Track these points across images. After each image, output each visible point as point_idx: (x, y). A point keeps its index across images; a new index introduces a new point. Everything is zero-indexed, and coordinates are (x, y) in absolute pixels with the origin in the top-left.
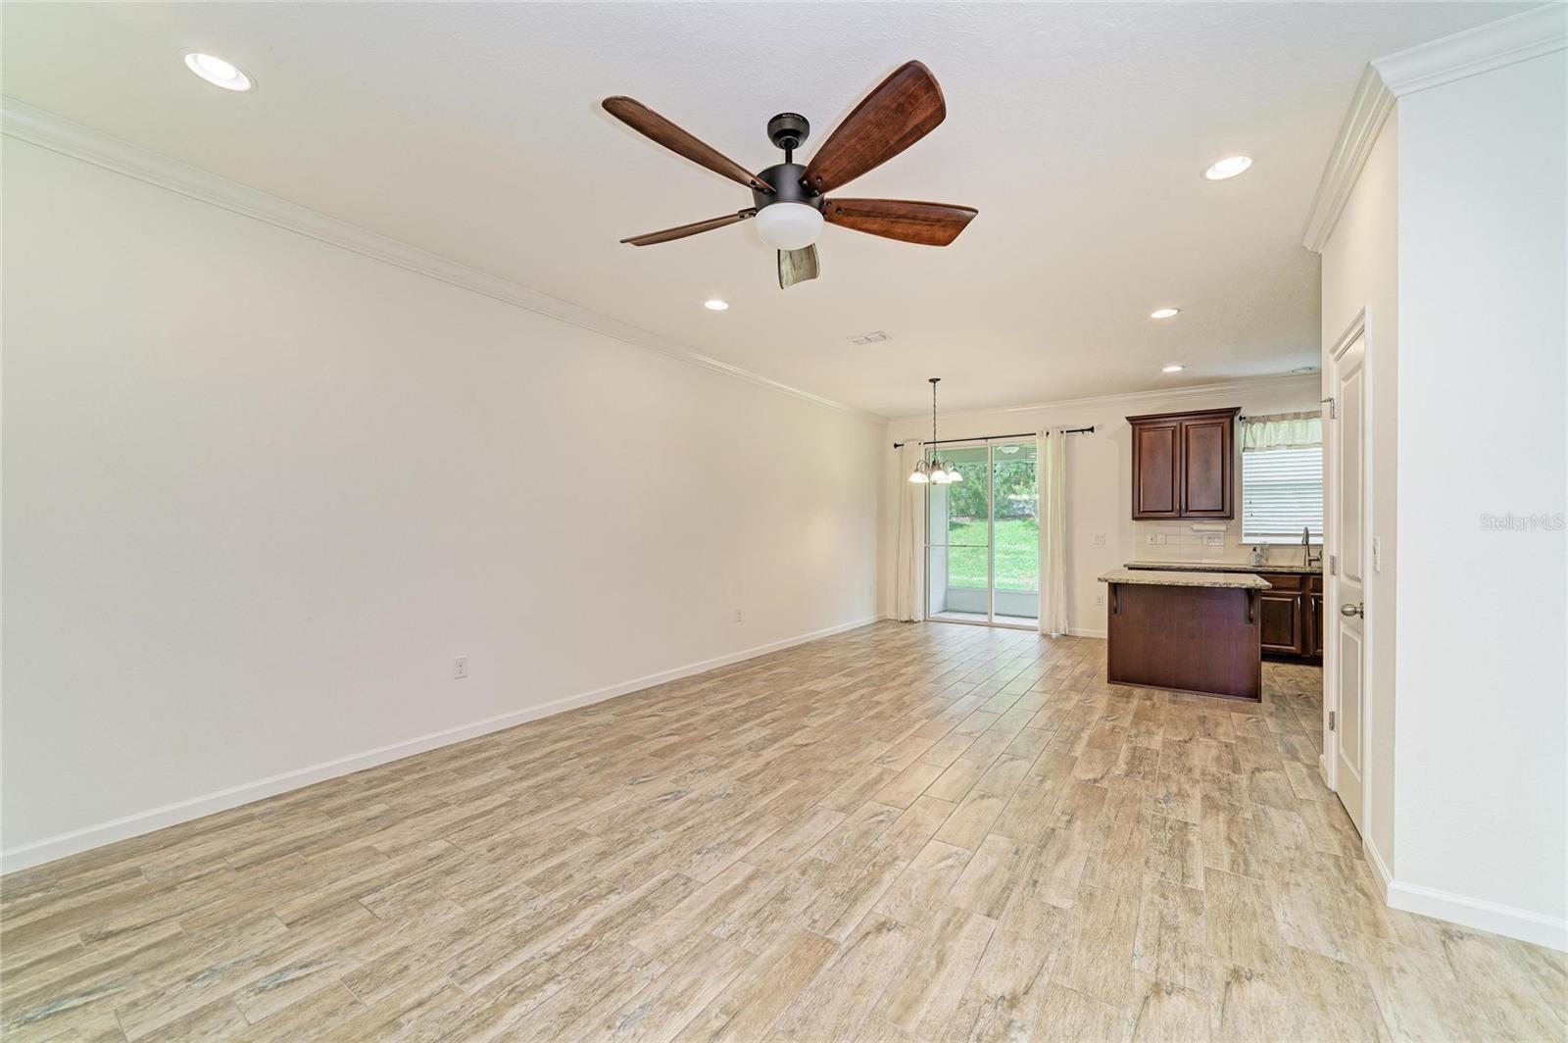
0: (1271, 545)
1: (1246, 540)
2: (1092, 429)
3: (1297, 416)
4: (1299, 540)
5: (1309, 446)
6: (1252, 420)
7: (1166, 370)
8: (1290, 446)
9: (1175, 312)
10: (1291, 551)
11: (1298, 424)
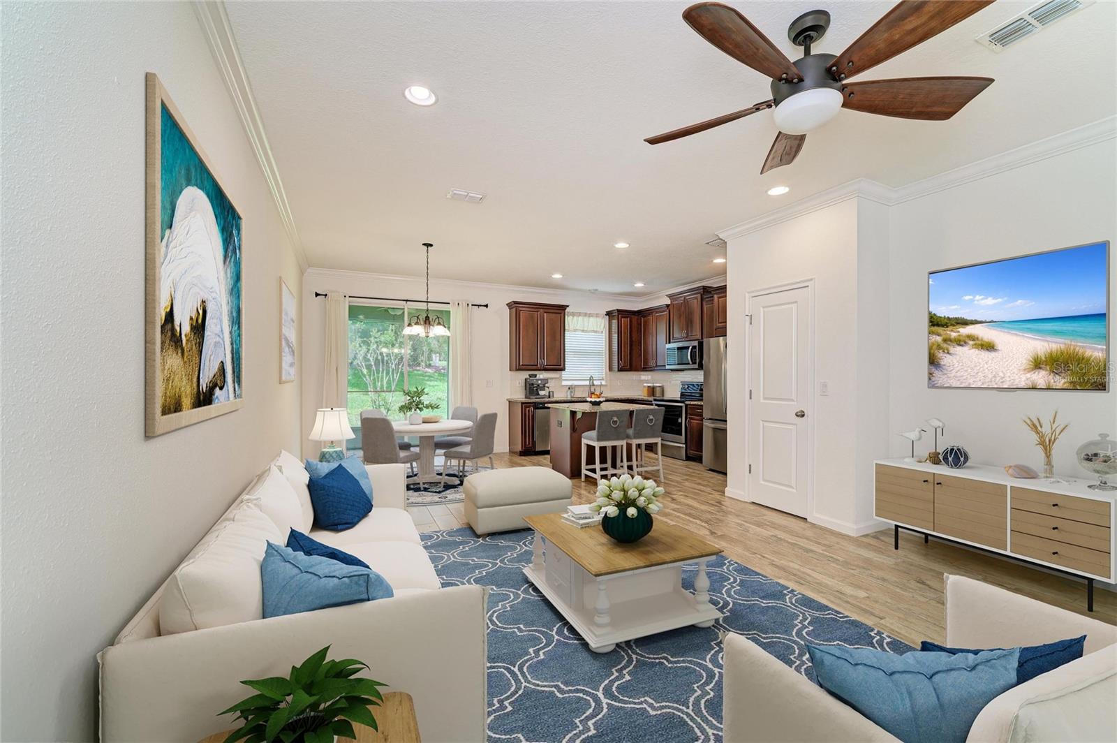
0: (576, 386)
1: (564, 383)
2: (486, 306)
3: (585, 315)
4: (587, 383)
5: (589, 332)
6: (573, 314)
7: (554, 276)
8: (583, 331)
9: (628, 245)
10: (582, 389)
11: (586, 319)
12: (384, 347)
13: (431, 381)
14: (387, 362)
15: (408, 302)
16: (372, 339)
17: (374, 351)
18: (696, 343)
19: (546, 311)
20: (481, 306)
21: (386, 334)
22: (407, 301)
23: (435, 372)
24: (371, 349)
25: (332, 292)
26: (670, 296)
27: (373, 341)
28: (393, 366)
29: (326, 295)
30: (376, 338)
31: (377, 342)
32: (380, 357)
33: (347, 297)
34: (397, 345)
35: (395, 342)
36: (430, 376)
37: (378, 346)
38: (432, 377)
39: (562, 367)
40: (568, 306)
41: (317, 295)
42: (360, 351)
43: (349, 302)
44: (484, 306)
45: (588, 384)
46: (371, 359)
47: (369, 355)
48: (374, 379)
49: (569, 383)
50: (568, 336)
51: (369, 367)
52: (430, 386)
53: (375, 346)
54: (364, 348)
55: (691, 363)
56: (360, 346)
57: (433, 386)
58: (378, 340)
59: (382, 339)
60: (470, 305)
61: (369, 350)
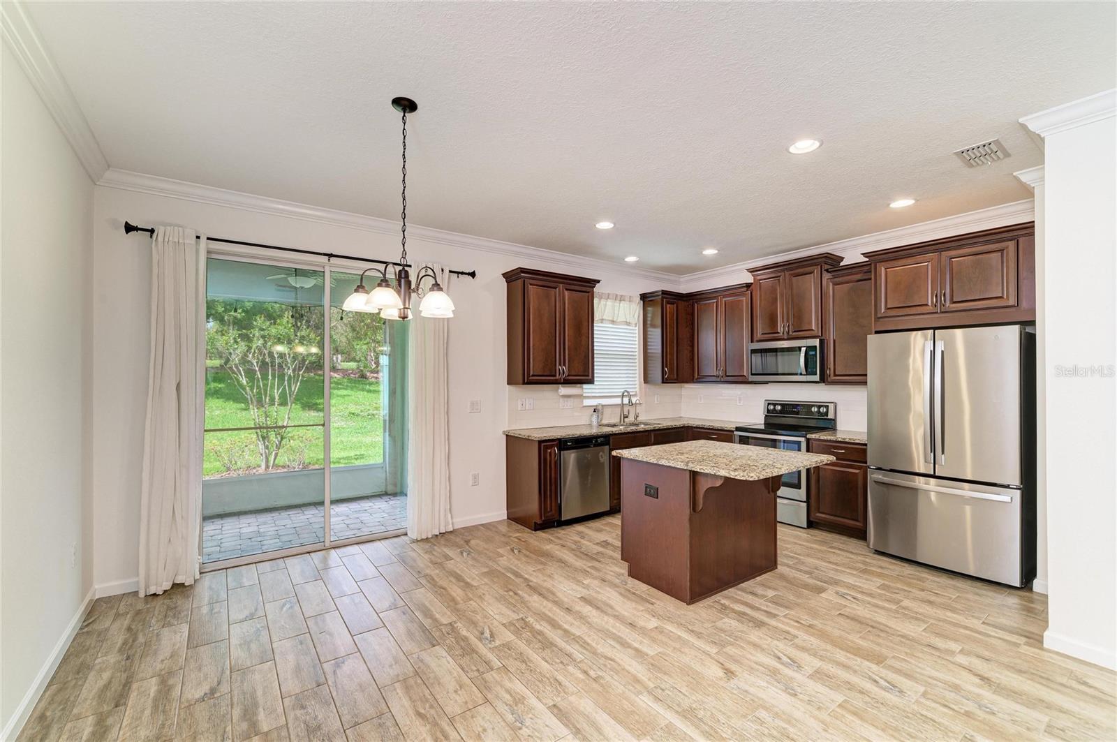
12: (274, 343)
13: (338, 389)
14: (280, 366)
15: (332, 259)
16: (257, 333)
17: (259, 350)
18: (816, 342)
19: (568, 287)
20: (462, 273)
21: (279, 324)
22: (330, 255)
23: (344, 377)
24: (254, 346)
25: (165, 225)
26: (751, 271)
27: (257, 334)
28: (290, 372)
29: (152, 231)
30: (263, 330)
31: (263, 337)
32: (268, 360)
33: (203, 239)
34: (297, 341)
35: (292, 337)
36: (337, 383)
37: (265, 342)
38: (341, 384)
39: (590, 377)
40: (598, 281)
41: (129, 228)
42: (235, 349)
43: (209, 252)
44: (469, 274)
45: (620, 402)
46: (254, 362)
47: (251, 356)
48: (259, 393)
49: (594, 402)
50: (598, 328)
51: (250, 373)
52: (338, 396)
53: (261, 342)
54: (242, 346)
55: (804, 372)
56: (236, 342)
57: (343, 396)
58: (266, 333)
59: (273, 331)
60: (446, 271)
61: (250, 348)
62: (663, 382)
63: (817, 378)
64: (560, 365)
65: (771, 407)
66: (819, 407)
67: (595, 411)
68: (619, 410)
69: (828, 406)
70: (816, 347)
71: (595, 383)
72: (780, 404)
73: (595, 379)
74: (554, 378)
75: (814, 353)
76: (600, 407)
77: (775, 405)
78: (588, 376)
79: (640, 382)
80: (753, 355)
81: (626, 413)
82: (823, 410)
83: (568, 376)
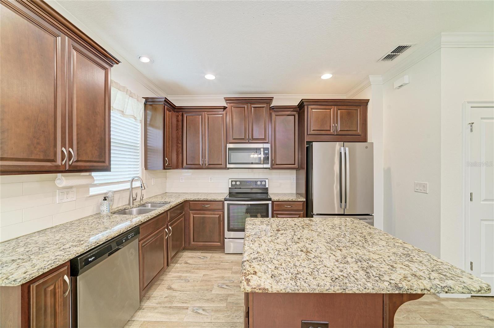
4: (127, 186)
39: (106, 164)
62: (164, 169)
63: (269, 166)
64: (63, 145)
65: (234, 183)
66: (261, 182)
67: (105, 199)
68: (128, 193)
69: (266, 181)
70: (269, 148)
71: (112, 170)
72: (239, 181)
73: (112, 166)
74: (54, 164)
75: (267, 152)
76: (110, 195)
77: (236, 182)
78: (104, 162)
79: (142, 169)
80: (229, 151)
81: (134, 196)
82: (263, 183)
83: (77, 161)
